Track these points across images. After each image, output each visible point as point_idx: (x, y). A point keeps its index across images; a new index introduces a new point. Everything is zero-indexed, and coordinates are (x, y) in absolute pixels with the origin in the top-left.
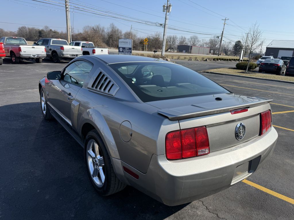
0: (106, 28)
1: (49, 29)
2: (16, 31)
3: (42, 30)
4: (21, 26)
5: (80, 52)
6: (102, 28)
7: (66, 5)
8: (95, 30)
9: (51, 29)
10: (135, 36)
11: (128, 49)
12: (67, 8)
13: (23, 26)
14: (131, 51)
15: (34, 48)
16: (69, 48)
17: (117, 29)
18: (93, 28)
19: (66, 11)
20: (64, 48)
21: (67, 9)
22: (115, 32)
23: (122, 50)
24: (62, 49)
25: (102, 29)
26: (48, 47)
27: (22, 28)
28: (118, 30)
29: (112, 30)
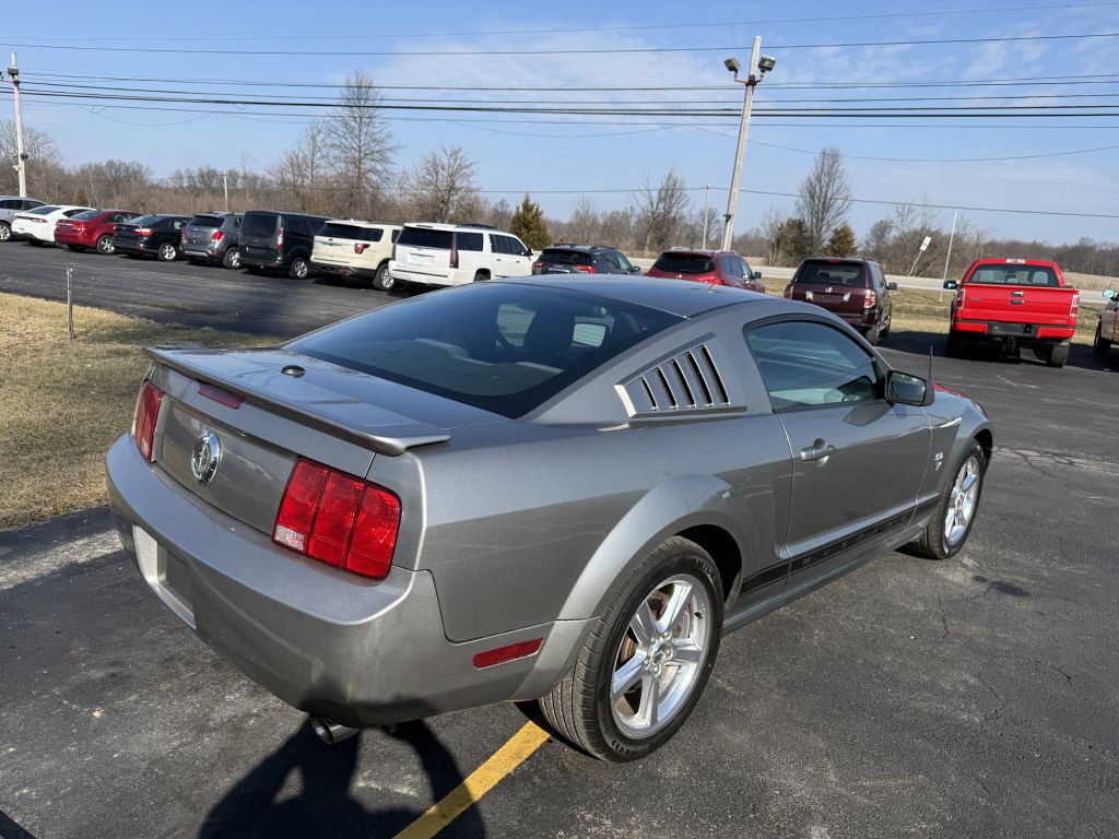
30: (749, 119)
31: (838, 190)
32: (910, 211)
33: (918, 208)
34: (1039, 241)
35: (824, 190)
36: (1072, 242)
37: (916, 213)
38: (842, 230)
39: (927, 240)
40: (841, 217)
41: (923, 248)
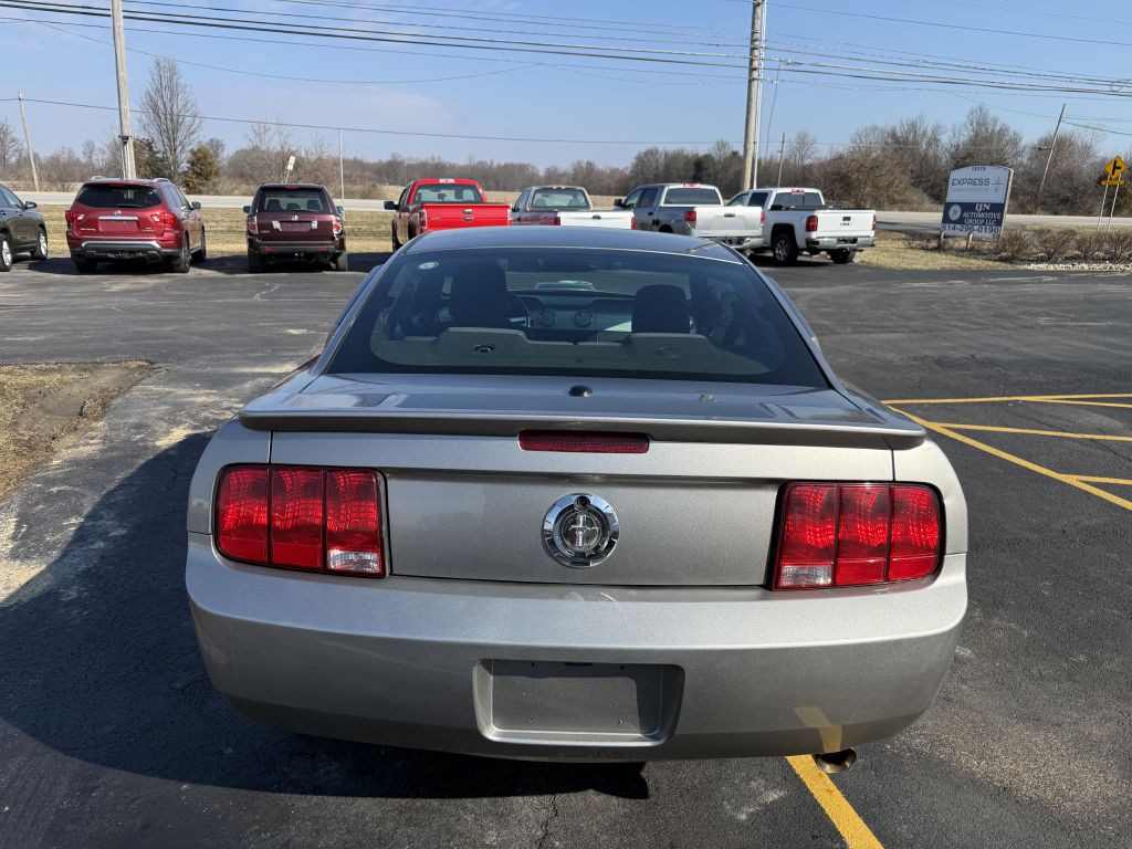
0: (950, 128)
1: (730, 151)
2: (629, 166)
3: (707, 157)
4: (643, 149)
5: (756, 228)
6: (929, 130)
7: (751, 61)
8: (898, 142)
9: (735, 150)
10: (1087, 149)
11: (986, 211)
12: (755, 69)
13: (650, 146)
14: (1002, 216)
15: (599, 218)
16: (713, 215)
17: (998, 128)
18: (894, 135)
19: (751, 81)
20: (698, 216)
21: (755, 74)
22: (988, 139)
23: (959, 213)
24: (688, 219)
25: (929, 134)
26: (651, 214)
27: (646, 154)
28: (1002, 132)
29: (977, 135)
30: (121, 23)
31: (185, 106)
32: (266, 131)
33: (273, 127)
34: (359, 157)
35: (168, 105)
36: (386, 158)
37: (271, 132)
38: (199, 150)
39: (292, 160)
40: (194, 136)
41: (290, 167)
